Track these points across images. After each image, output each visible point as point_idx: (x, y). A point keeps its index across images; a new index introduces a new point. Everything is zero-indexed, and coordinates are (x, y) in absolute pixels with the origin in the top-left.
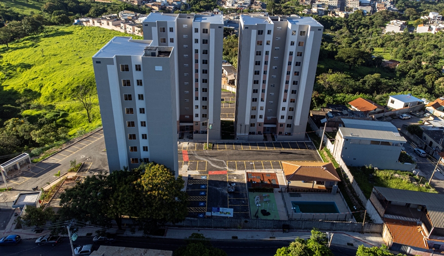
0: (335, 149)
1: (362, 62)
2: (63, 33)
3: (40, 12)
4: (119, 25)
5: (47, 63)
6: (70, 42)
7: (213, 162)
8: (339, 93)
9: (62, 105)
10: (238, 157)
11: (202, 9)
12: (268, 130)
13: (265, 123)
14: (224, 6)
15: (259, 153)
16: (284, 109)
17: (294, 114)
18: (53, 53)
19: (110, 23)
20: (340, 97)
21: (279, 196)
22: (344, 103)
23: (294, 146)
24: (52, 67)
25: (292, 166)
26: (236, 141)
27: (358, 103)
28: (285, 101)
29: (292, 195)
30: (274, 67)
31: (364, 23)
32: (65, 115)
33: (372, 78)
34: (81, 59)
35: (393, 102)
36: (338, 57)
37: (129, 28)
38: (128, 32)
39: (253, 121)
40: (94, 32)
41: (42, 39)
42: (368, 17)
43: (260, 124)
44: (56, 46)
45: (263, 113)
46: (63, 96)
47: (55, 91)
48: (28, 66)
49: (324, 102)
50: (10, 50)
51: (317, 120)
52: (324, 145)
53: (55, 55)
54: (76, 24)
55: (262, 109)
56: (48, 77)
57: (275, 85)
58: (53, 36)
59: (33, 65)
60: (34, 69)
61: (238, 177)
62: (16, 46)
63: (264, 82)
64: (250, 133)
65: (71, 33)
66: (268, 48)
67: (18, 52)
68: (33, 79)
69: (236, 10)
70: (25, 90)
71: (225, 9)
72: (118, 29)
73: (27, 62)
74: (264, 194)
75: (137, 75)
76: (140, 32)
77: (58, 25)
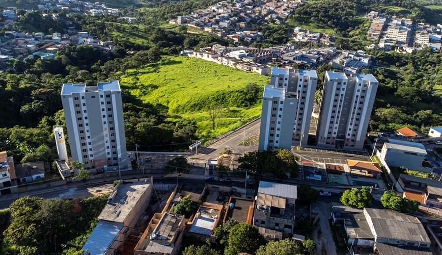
0: (381, 156)
1: (419, 99)
2: (174, 62)
3: (147, 41)
4: (217, 58)
5: (168, 85)
6: (182, 70)
7: (304, 157)
8: (392, 123)
9: (186, 116)
10: (319, 156)
11: (275, 41)
12: (338, 143)
13: (337, 138)
14: (295, 38)
15: (332, 155)
16: (350, 129)
17: (357, 133)
18: (171, 78)
19: (210, 56)
20: (391, 125)
21: (345, 177)
22: (394, 130)
23: (355, 153)
24: (173, 88)
25: (354, 162)
26: (318, 147)
27: (405, 130)
28: (351, 124)
29: (352, 177)
30: (346, 103)
31: (431, 60)
32: (194, 123)
33: (423, 113)
34: (193, 84)
35: (432, 132)
36: (397, 94)
37: (225, 61)
38: (224, 64)
39: (330, 135)
40: (198, 62)
41: (161, 66)
42: (436, 55)
43: (334, 138)
44: (172, 73)
45: (336, 131)
46: (185, 110)
47: (179, 106)
48: (156, 87)
49: (378, 128)
50: (140, 74)
51: (372, 139)
52: (375, 153)
53: (173, 80)
54: (182, 55)
55: (336, 128)
56: (171, 96)
57: (346, 114)
58: (167, 64)
59: (159, 86)
60: (160, 89)
61: (320, 166)
62: (143, 71)
63: (339, 112)
64: (327, 143)
65: (180, 62)
66: (344, 92)
67: (146, 76)
68: (162, 97)
69: (306, 43)
70: (158, 104)
71: (296, 42)
72: (216, 61)
73: (154, 84)
74: (336, 175)
75: (280, 106)
76: (234, 64)
77: (169, 55)
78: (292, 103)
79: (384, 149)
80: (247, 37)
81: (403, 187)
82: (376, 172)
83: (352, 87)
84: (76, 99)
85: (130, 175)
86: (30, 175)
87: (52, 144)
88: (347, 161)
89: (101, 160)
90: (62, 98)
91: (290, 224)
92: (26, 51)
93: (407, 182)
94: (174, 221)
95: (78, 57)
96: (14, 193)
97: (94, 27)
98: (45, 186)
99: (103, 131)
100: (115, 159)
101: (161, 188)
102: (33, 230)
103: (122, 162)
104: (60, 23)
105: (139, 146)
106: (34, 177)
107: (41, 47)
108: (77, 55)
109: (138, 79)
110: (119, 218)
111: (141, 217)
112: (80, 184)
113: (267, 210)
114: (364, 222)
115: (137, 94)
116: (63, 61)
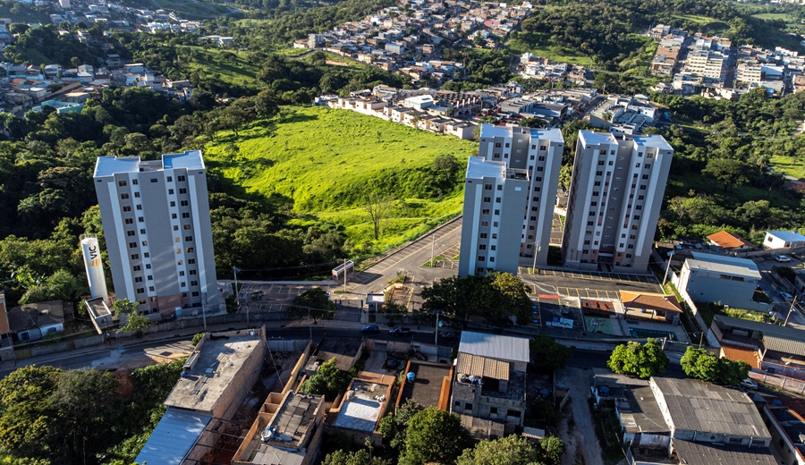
0: (680, 283)
1: (745, 181)
2: (304, 118)
3: (254, 80)
4: (380, 109)
5: (293, 159)
6: (318, 131)
7: (542, 286)
8: (698, 223)
9: (327, 215)
10: (569, 284)
11: (486, 79)
12: (602, 260)
13: (600, 252)
14: (522, 73)
15: (592, 282)
16: (624, 236)
17: (636, 243)
18: (298, 146)
19: (369, 106)
20: (696, 228)
21: (616, 322)
22: (701, 237)
23: (633, 278)
24: (302, 165)
25: (631, 295)
26: (566, 269)
27: (721, 237)
28: (626, 226)
29: (629, 322)
30: (615, 189)
31: (765, 112)
32: (341, 228)
33: (753, 206)
34: (338, 157)
35: (770, 240)
36: (706, 173)
37: (396, 115)
38: (394, 120)
39: (587, 247)
40: (347, 117)
41: (279, 125)
42: (774, 101)
43: (594, 251)
44: (300, 136)
45: (599, 239)
46: (324, 205)
47: (313, 197)
48: (269, 163)
49: (674, 233)
50: (240, 140)
51: (663, 253)
52: (669, 279)
53: (302, 149)
54: (317, 104)
55: (598, 233)
56: (299, 179)
57: (615, 209)
58: (291, 120)
59: (275, 162)
60: (278, 167)
61: (570, 302)
62: (246, 134)
63: (603, 204)
64: (582, 261)
65: (314, 118)
66: (611, 169)
67: (252, 142)
68: (281, 180)
69: (543, 82)
70: (273, 194)
71: (524, 80)
72: (379, 114)
73: (267, 157)
74: (600, 319)
75: (498, 194)
76: (412, 121)
77: (293, 104)
78: (518, 189)
79: (686, 271)
80: (436, 71)
81: (720, 338)
82: (672, 313)
83: (625, 159)
84: (122, 184)
85: (223, 323)
86: (37, 327)
87: (78, 270)
88: (619, 294)
89: (169, 297)
90: (96, 183)
91: (517, 409)
92: (28, 98)
93: (727, 330)
94: (305, 406)
95: (126, 109)
96: (7, 361)
97: (155, 55)
98: (64, 345)
99: (172, 244)
100: (196, 294)
101: (281, 347)
102: (42, 427)
103: (209, 299)
104: (92, 47)
105: (239, 270)
106: (44, 329)
107: (56, 92)
108: (123, 106)
109: (237, 149)
110: (203, 403)
111: (244, 400)
112: (131, 342)
113: (476, 383)
114: (651, 402)
115: (235, 176)
116: (98, 116)
